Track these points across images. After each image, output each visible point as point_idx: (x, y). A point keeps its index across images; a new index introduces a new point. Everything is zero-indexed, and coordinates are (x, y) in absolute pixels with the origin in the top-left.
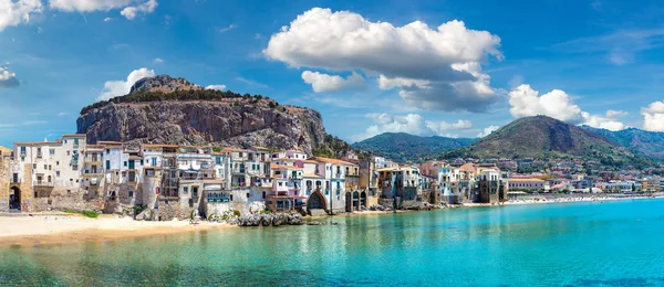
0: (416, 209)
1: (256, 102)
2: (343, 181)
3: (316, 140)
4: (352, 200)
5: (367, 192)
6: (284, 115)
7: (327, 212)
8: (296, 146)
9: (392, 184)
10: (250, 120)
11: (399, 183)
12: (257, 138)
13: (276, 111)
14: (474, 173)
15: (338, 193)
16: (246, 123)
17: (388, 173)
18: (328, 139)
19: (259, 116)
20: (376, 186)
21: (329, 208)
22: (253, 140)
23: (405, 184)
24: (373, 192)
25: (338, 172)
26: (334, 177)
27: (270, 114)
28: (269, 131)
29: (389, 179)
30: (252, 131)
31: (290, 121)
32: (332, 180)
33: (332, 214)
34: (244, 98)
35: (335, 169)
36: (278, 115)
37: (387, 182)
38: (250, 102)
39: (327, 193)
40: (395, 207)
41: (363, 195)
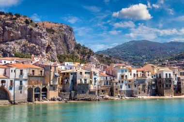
0: (89, 100)
1: (15, 19)
2: (26, 80)
3: (68, 48)
4: (34, 93)
5: (48, 87)
6: (36, 30)
7: (11, 102)
8: (44, 53)
9: (70, 82)
10: (10, 32)
11: (74, 81)
12: (14, 46)
13: (30, 26)
14: (151, 72)
15: (21, 88)
16: (6, 34)
17: (68, 74)
18: (78, 47)
19: (17, 30)
20: (57, 83)
21: (12, 99)
22: (11, 48)
23: (78, 81)
24: (54, 88)
25: (21, 73)
26: (17, 77)
27: (25, 28)
28: (24, 41)
29: (67, 78)
30: (11, 41)
31: (40, 35)
32: (16, 79)
33: (14, 104)
34: (7, 15)
35: (18, 72)
36: (31, 29)
37: (66, 80)
38: (11, 19)
39: (11, 89)
40: (70, 99)
41: (45, 90)
